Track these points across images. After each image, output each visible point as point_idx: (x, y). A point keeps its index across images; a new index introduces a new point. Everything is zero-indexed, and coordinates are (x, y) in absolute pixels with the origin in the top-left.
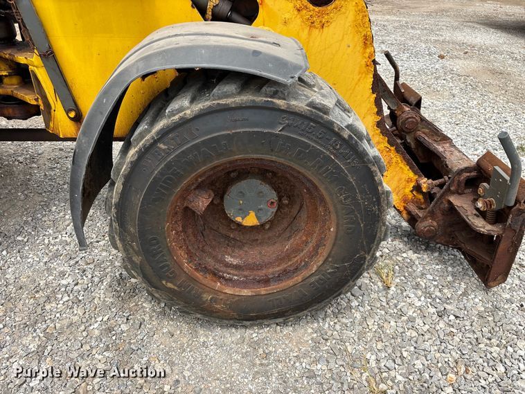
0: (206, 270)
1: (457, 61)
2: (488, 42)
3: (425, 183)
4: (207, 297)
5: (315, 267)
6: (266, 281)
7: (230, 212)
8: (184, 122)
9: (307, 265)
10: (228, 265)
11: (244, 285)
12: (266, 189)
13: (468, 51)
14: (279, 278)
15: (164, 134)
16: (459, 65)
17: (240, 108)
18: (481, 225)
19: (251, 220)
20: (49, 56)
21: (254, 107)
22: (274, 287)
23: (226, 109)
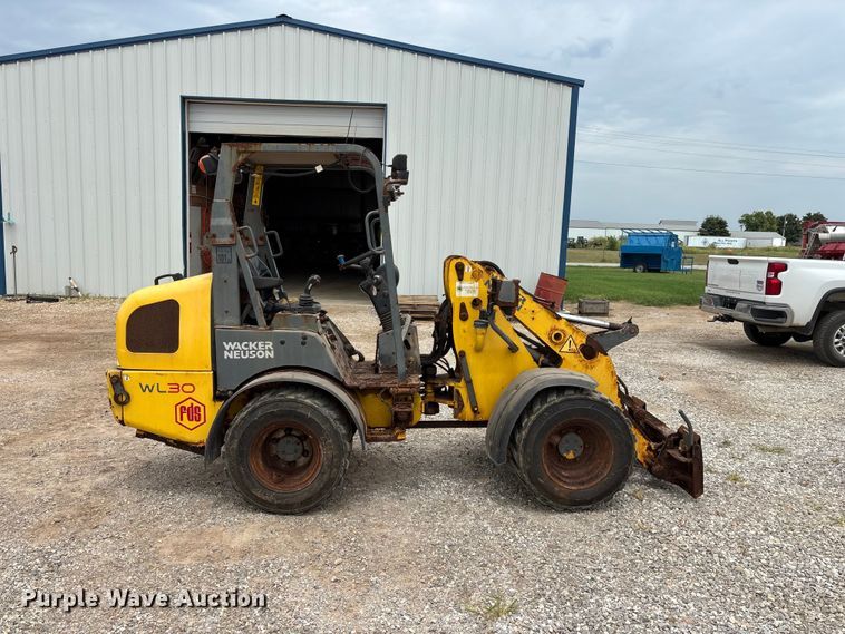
0: (554, 476)
1: (677, 382)
2: (706, 364)
3: (653, 445)
4: (557, 489)
5: (606, 474)
6: (583, 483)
7: (561, 451)
8: (555, 404)
9: (602, 473)
10: (564, 476)
11: (573, 485)
12: (578, 438)
13: (686, 372)
14: (589, 481)
15: (546, 409)
16: (678, 386)
17: (576, 399)
18: (683, 459)
19: (570, 456)
20: (469, 383)
21: (582, 399)
22: (586, 486)
23: (569, 400)
